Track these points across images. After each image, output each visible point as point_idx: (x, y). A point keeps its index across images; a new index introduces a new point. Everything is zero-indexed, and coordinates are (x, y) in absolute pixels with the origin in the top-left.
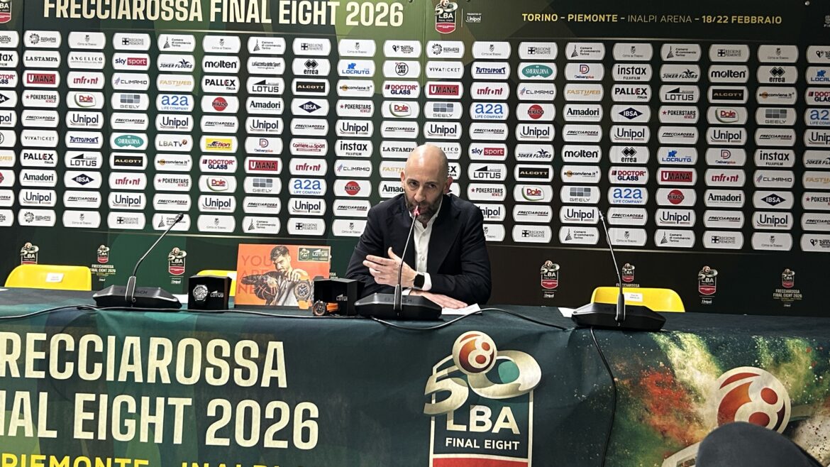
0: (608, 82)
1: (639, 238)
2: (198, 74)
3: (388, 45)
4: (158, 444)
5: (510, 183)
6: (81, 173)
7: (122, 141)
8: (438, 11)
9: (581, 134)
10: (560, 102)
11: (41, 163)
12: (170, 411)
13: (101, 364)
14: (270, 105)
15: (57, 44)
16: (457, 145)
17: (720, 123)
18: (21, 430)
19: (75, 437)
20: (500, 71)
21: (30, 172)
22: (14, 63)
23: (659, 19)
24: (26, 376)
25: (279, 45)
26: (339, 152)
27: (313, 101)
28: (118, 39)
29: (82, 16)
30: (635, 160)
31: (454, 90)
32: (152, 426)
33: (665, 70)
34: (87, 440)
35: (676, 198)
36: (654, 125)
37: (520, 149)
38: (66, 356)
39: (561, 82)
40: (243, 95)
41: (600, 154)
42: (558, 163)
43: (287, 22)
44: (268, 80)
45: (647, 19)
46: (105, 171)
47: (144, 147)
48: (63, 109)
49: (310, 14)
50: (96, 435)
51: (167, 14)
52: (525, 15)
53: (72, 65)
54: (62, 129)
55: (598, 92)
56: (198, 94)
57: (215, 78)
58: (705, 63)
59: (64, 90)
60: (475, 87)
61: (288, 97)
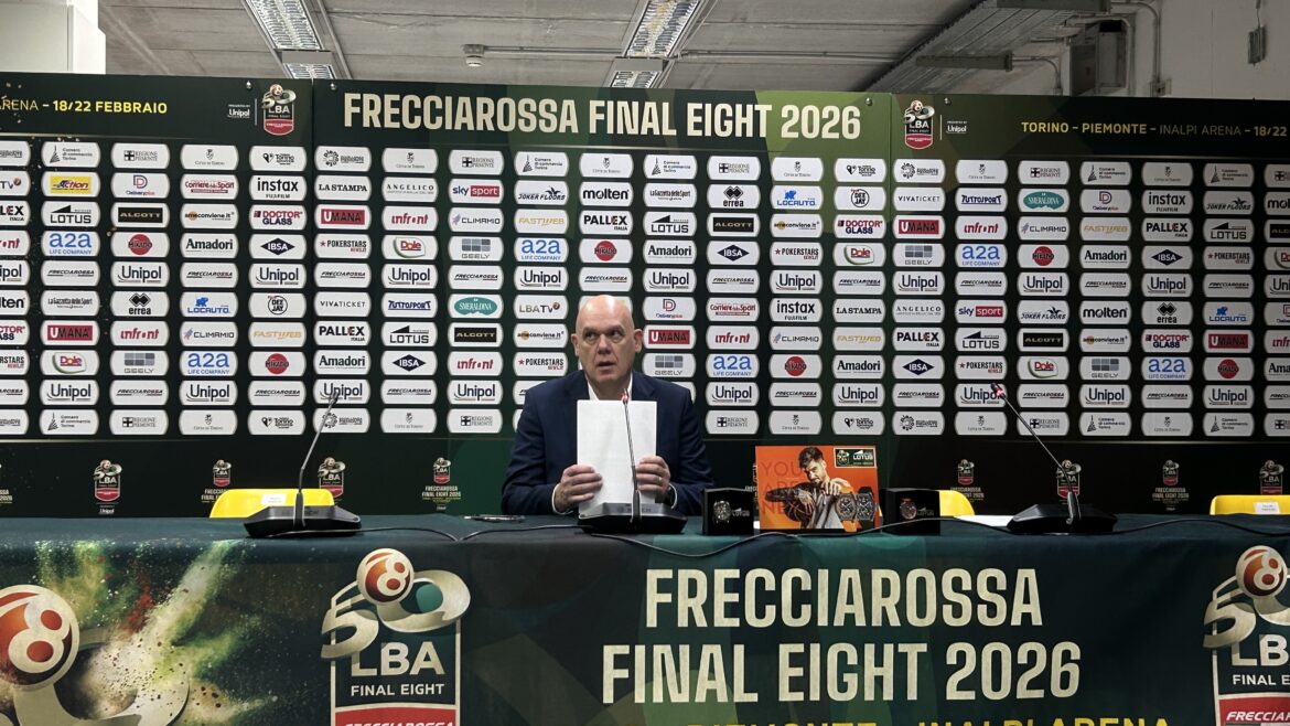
0: (1136, 215)
1: (1183, 425)
2: (574, 208)
3: (841, 166)
4: (888, 701)
5: (1012, 354)
6: (406, 353)
7: (465, 306)
8: (909, 118)
9: (1105, 285)
10: (1074, 242)
11: (346, 341)
12: (901, 660)
13: (810, 606)
14: (676, 251)
15: (365, 167)
16: (939, 303)
17: (1280, 269)
18: (712, 694)
19: (781, 699)
20: (994, 200)
21: (329, 354)
22: (300, 194)
23: (1200, 129)
24: (716, 625)
25: (687, 165)
26: (776, 316)
27: (737, 244)
28: (457, 159)
29: (402, 124)
30: (1175, 320)
31: (933, 227)
32: (879, 680)
33: (1210, 198)
34: (796, 703)
35: (1229, 370)
36: (1198, 272)
37: (1024, 308)
38: (766, 598)
39: (1075, 215)
40: (638, 237)
41: (1129, 312)
42: (1075, 326)
43: (699, 133)
44: (674, 216)
45: (1184, 130)
46: (442, 350)
47: (497, 314)
48: (377, 261)
49: (731, 122)
50: (807, 695)
51: (527, 122)
52: (1025, 124)
53: (388, 197)
54: (376, 290)
55: (1124, 229)
56: (574, 237)
57: (598, 214)
58: (1259, 189)
59: (377, 233)
60: (961, 222)
61: (702, 239)
